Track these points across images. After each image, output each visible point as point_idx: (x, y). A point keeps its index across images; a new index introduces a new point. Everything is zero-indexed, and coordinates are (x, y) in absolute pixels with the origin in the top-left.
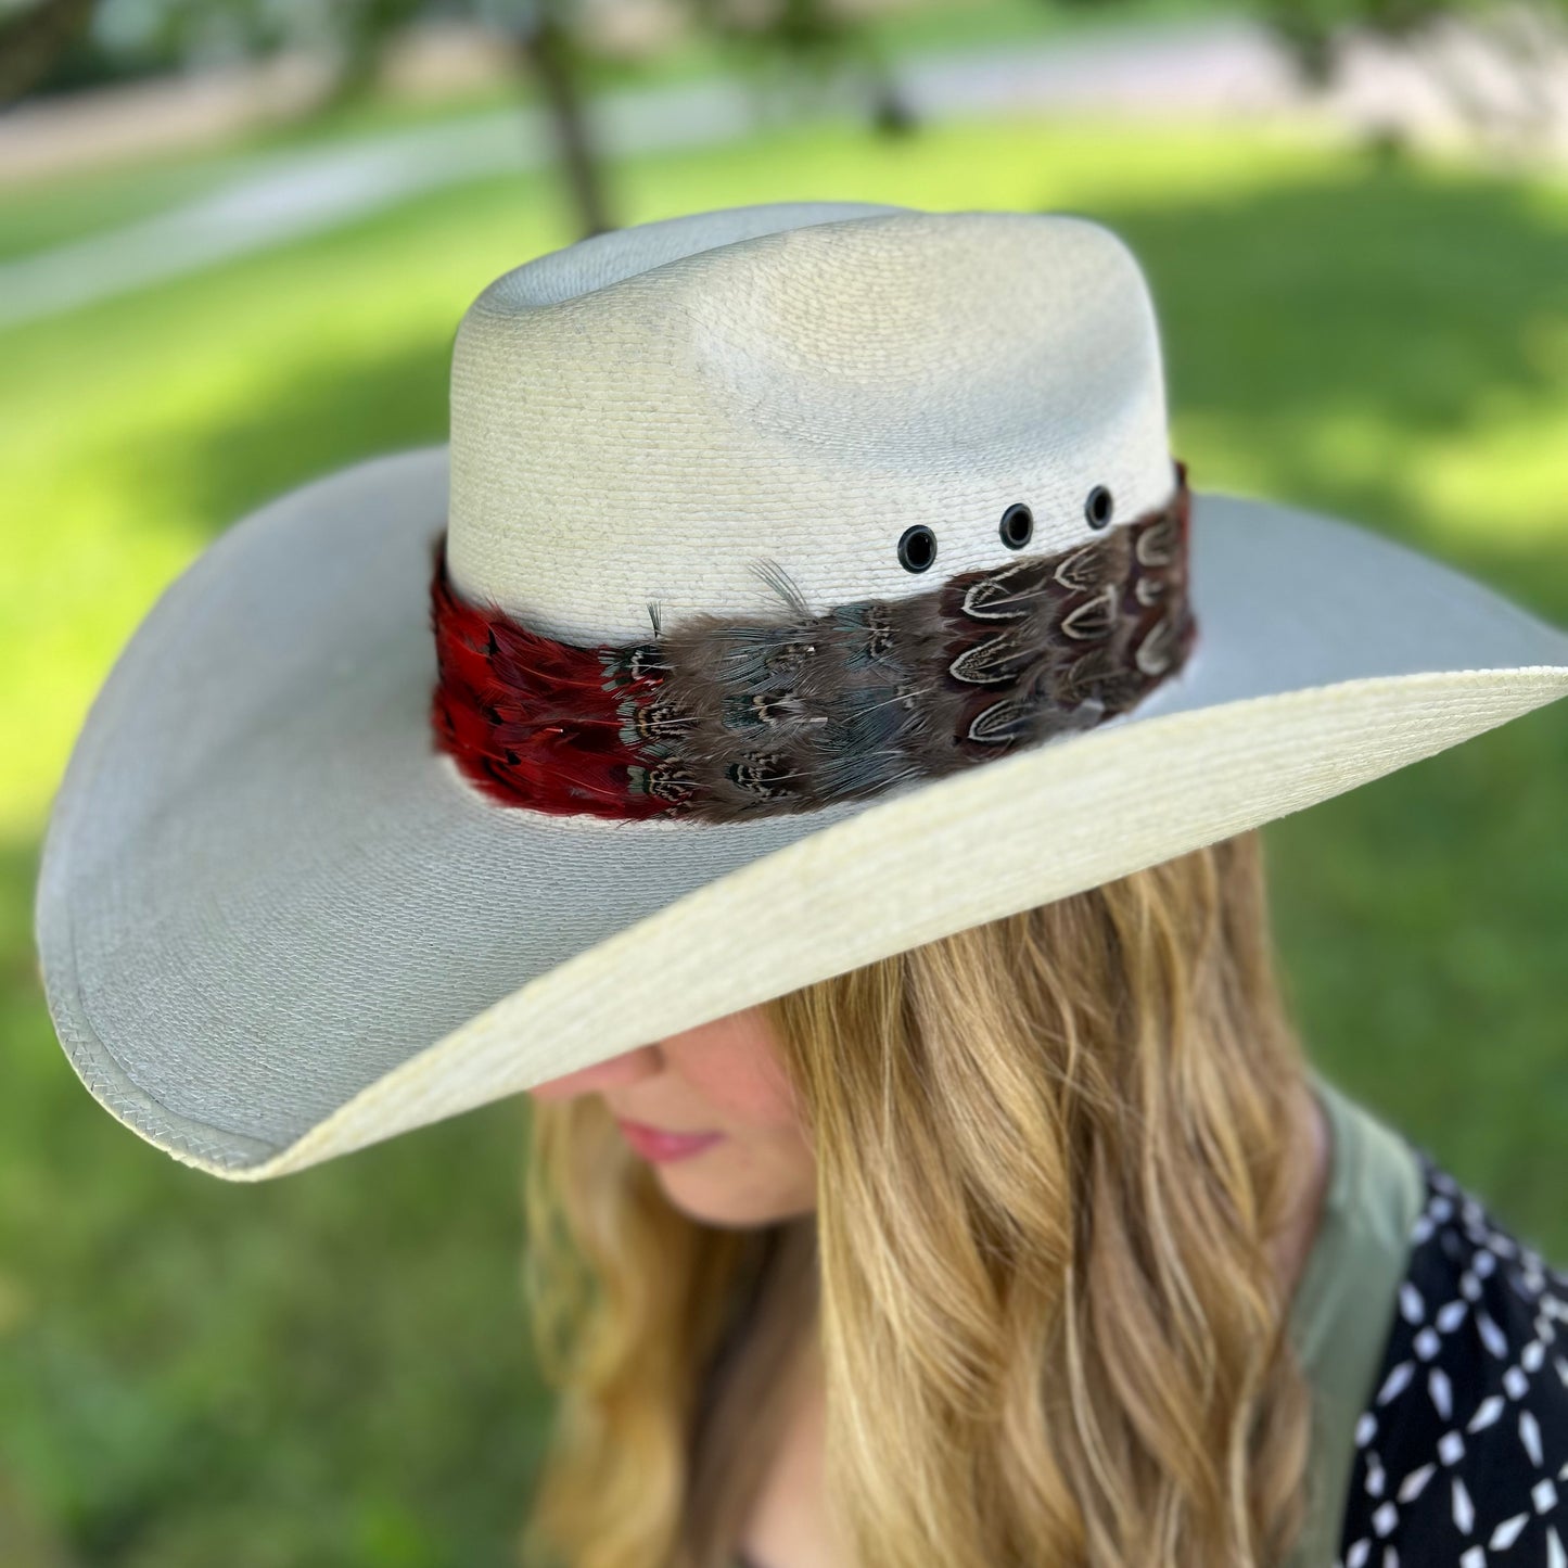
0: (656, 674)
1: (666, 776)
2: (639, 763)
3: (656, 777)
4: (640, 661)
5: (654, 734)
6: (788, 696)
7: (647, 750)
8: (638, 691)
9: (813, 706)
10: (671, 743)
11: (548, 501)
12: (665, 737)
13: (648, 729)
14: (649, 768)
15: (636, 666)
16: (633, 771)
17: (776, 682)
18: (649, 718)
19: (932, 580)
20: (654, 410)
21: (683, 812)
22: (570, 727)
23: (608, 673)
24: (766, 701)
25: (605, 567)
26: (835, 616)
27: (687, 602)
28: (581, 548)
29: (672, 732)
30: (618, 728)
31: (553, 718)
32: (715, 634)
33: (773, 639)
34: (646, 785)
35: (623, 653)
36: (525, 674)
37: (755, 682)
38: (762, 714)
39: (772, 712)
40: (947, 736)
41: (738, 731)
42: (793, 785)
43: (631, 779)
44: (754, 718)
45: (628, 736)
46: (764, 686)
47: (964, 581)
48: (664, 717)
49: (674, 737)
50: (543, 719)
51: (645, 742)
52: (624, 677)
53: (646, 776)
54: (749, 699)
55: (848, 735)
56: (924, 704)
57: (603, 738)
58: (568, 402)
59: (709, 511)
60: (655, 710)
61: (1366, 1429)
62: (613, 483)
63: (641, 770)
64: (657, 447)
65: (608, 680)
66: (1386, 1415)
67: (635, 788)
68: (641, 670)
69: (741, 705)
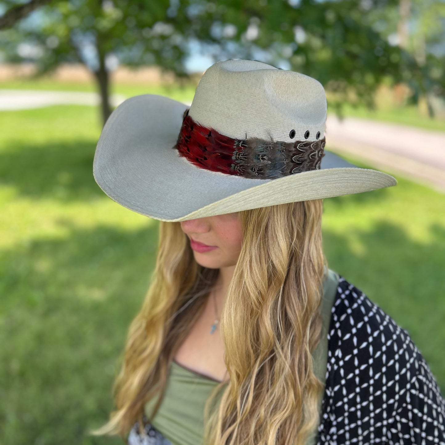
0: (244, 146)
1: (239, 167)
2: (234, 164)
3: (237, 167)
4: (242, 143)
5: (239, 158)
6: (266, 156)
7: (237, 161)
8: (239, 149)
9: (269, 159)
10: (242, 161)
11: (228, 109)
12: (241, 159)
13: (238, 157)
14: (236, 165)
15: (241, 144)
16: (233, 165)
17: (264, 153)
18: (239, 155)
19: (293, 141)
20: (255, 96)
21: (241, 175)
22: (222, 154)
23: (235, 144)
24: (262, 156)
25: (237, 124)
26: (277, 143)
27: (252, 134)
28: (233, 119)
29: (243, 159)
30: (232, 156)
31: (219, 152)
32: (257, 141)
33: (267, 145)
34: (234, 168)
35: (239, 141)
36: (216, 142)
37: (261, 152)
38: (260, 159)
39: (262, 159)
40: (289, 171)
41: (255, 161)
42: (262, 174)
43: (232, 166)
44: (259, 159)
45: (234, 158)
46: (262, 153)
47: (298, 142)
48: (242, 155)
49: (243, 160)
50: (217, 151)
51: (237, 159)
52: (238, 145)
53: (235, 166)
54: (259, 155)
55: (274, 166)
56: (287, 163)
57: (228, 157)
58: (238, 91)
59: (260, 117)
60: (241, 154)
61: (333, 310)
62: (243, 108)
63: (234, 165)
64: (254, 103)
65: (235, 146)
66: (337, 308)
67: (232, 168)
68: (241, 145)
69: (257, 156)
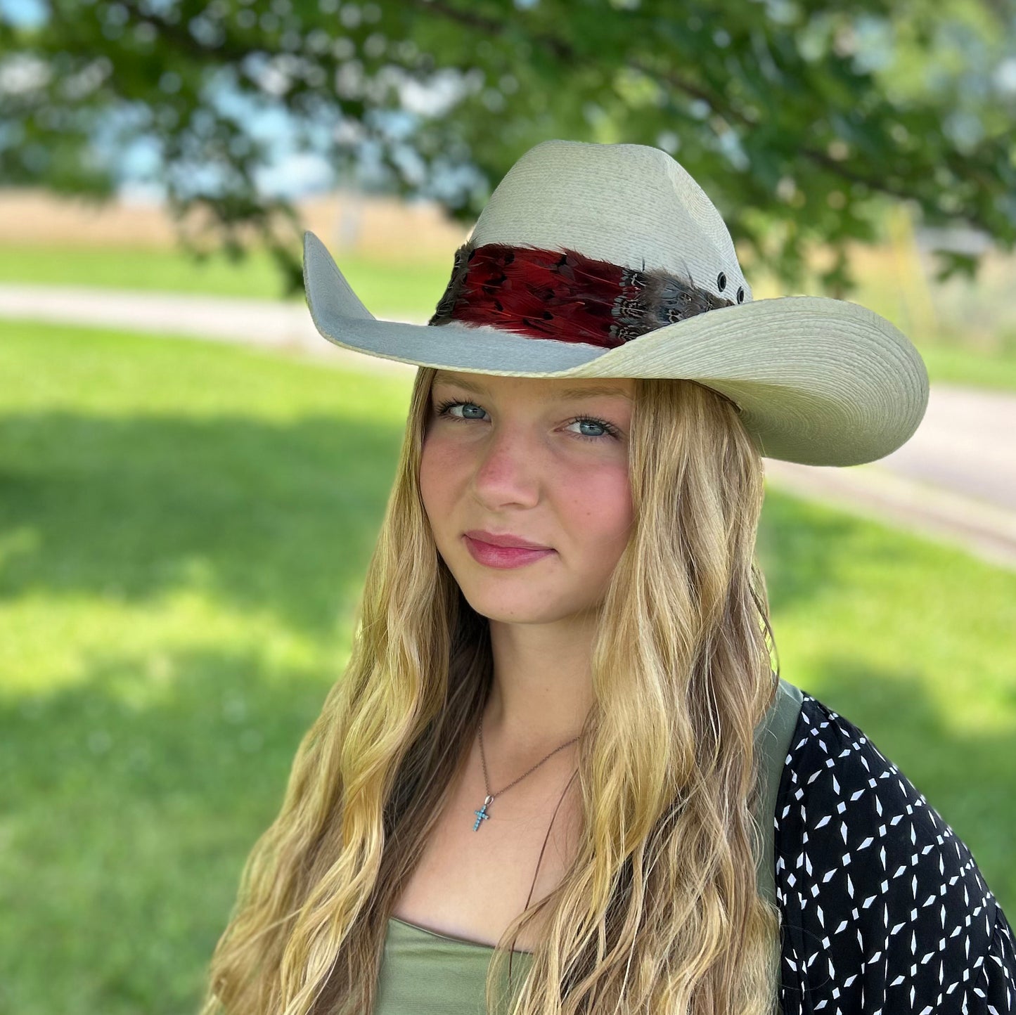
0: (639, 286)
1: (627, 333)
2: (617, 325)
3: (623, 332)
4: (636, 278)
5: (627, 313)
6: (680, 315)
7: (622, 320)
8: (630, 291)
10: (632, 319)
11: (598, 212)
12: (631, 316)
13: (625, 310)
14: (620, 328)
15: (634, 280)
16: (612, 327)
17: (677, 308)
18: (627, 306)
22: (588, 303)
23: (624, 278)
24: (673, 313)
27: (651, 264)
28: (610, 233)
29: (634, 315)
30: (612, 308)
31: (582, 298)
32: (665, 278)
33: (682, 289)
34: (617, 334)
35: (632, 273)
36: (576, 273)
37: (671, 304)
38: (670, 318)
39: (674, 319)
43: (611, 331)
45: (615, 311)
46: (673, 306)
48: (633, 307)
49: (634, 317)
50: (578, 296)
51: (622, 316)
52: (628, 282)
53: (618, 331)
54: (667, 310)
57: (605, 310)
58: (621, 176)
59: (666, 232)
60: (631, 303)
62: (632, 211)
63: (617, 328)
64: (654, 202)
65: (622, 281)
67: (613, 334)
68: (635, 282)
69: (664, 311)
